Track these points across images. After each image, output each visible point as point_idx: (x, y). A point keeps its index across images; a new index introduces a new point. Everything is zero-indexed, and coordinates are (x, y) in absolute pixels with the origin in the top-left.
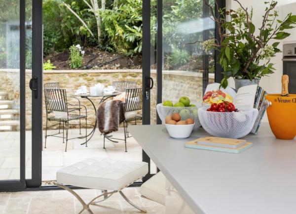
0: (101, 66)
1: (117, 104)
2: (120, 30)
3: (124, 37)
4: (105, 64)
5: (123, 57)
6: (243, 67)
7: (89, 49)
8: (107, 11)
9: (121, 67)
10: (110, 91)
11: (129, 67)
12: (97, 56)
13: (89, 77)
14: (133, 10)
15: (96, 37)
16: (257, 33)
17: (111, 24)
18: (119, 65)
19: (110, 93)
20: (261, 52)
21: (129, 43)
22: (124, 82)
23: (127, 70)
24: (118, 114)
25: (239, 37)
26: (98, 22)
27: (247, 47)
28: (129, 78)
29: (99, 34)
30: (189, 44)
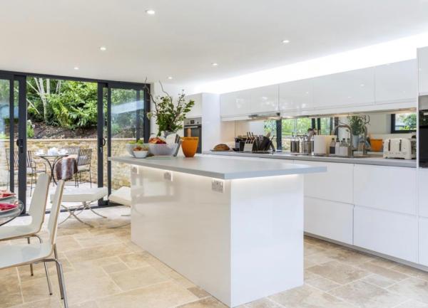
0: (49, 136)
1: (71, 161)
2: (65, 110)
3: (68, 115)
4: (53, 135)
5: (67, 130)
6: (168, 126)
7: (37, 124)
8: (53, 95)
9: (66, 137)
10: (64, 152)
11: (72, 137)
12: (45, 129)
13: (40, 144)
14: (77, 95)
15: (42, 115)
16: (175, 109)
17: (57, 105)
18: (63, 136)
19: (64, 154)
20: (177, 118)
21: (72, 119)
22: (70, 147)
23: (71, 139)
24: (73, 167)
25: (166, 111)
26: (45, 104)
27: (170, 116)
28: (73, 145)
29: (45, 112)
30: (123, 119)
